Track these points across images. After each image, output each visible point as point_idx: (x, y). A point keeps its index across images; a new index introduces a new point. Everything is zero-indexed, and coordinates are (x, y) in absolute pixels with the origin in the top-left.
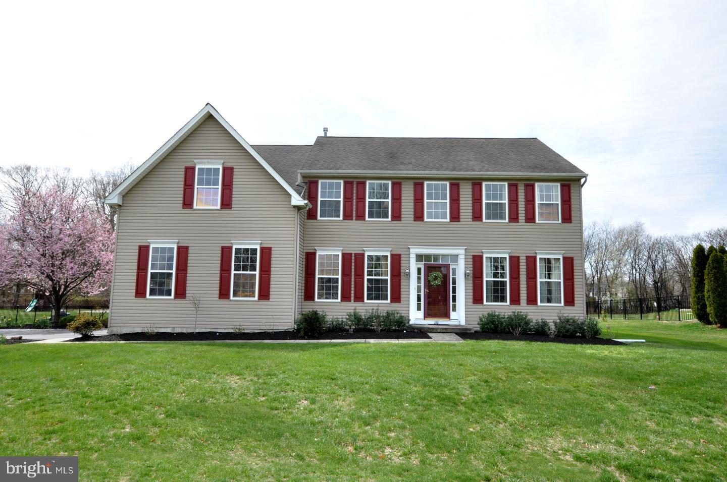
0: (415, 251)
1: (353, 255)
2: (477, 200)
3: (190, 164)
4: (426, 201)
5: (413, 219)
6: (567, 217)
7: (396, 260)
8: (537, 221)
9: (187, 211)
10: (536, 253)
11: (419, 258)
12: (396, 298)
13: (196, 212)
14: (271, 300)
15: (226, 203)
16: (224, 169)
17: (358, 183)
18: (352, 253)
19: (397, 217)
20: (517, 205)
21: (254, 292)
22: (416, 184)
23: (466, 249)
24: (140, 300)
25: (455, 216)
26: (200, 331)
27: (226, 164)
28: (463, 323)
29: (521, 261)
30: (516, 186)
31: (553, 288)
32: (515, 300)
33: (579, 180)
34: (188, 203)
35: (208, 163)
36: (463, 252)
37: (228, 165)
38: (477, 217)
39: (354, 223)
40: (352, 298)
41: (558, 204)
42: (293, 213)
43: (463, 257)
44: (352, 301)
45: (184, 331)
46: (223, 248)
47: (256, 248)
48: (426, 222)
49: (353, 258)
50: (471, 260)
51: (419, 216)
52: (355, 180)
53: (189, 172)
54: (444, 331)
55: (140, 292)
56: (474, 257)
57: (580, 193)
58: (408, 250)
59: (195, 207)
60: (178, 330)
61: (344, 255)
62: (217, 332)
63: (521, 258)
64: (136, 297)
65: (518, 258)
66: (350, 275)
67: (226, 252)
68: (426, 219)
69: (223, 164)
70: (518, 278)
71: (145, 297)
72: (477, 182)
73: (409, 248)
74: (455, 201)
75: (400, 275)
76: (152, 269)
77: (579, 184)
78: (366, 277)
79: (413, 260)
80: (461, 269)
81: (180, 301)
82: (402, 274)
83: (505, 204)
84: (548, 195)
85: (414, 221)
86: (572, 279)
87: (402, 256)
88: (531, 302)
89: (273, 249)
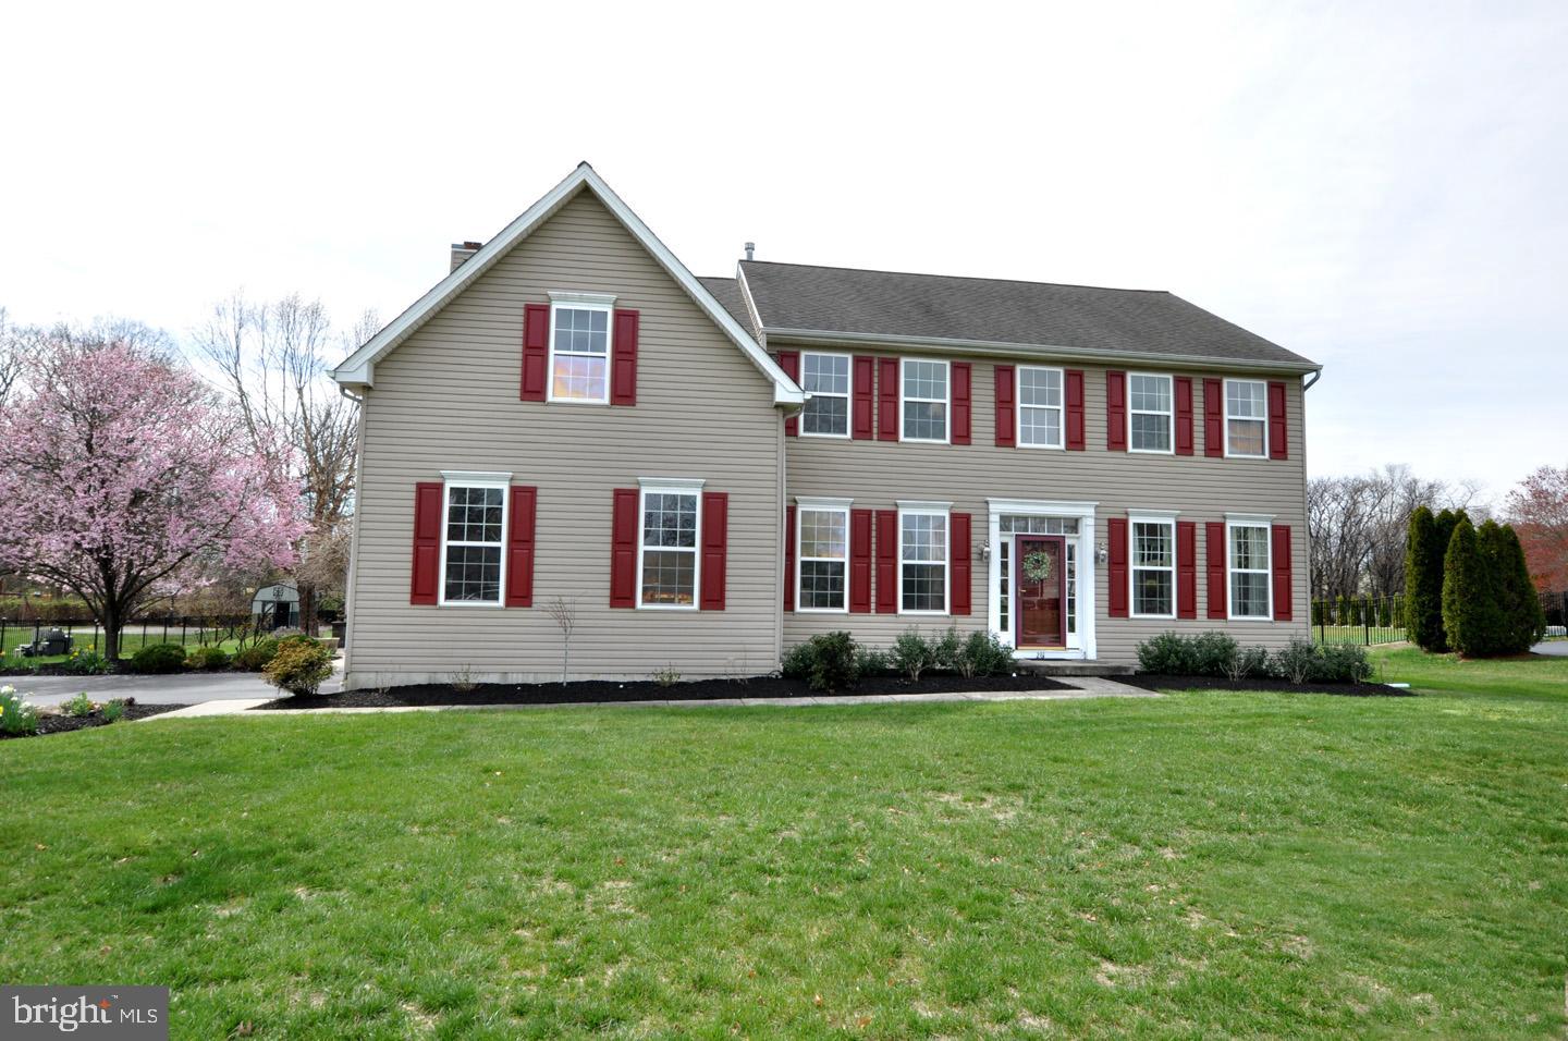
0: (998, 508)
1: (874, 514)
2: (1116, 408)
3: (537, 300)
4: (1019, 405)
5: (993, 442)
6: (1279, 450)
7: (962, 527)
8: (1226, 454)
9: (533, 406)
10: (1224, 517)
11: (1005, 523)
12: (962, 605)
13: (549, 409)
14: (728, 609)
15: (624, 392)
16: (618, 314)
17: (883, 362)
18: (870, 511)
19: (962, 436)
20: (1191, 420)
21: (691, 592)
22: (998, 370)
23: (1097, 507)
24: (423, 611)
25: (1076, 441)
27: (621, 303)
28: (1092, 655)
29: (1197, 532)
30: (1189, 382)
31: (1253, 586)
32: (1187, 611)
33: (1300, 377)
34: (533, 387)
35: (581, 300)
36: (1091, 511)
37: (628, 306)
38: (1117, 442)
39: (874, 447)
40: (873, 606)
41: (1263, 422)
42: (773, 419)
43: (1091, 522)
44: (873, 611)
45: (531, 680)
46: (618, 493)
47: (692, 493)
48: (1020, 449)
49: (874, 520)
50: (1106, 529)
51: (1005, 437)
52: (876, 356)
53: (536, 316)
54: (1079, 673)
55: (423, 592)
56: (1111, 522)
57: (1301, 403)
58: (984, 505)
59: (550, 398)
60: (515, 679)
61: (854, 513)
62: (621, 683)
63: (1197, 526)
64: (413, 602)
65: (1193, 526)
66: (869, 556)
67: (625, 500)
68: (1019, 444)
69: (615, 303)
70: (1193, 565)
71: (435, 602)
72: (1115, 374)
73: (987, 502)
74: (1075, 408)
75: (968, 558)
76: (449, 539)
77: (1301, 384)
78: (901, 562)
79: (995, 528)
80: (1086, 547)
81: (519, 613)
82: (973, 556)
83: (1168, 417)
84: (1245, 403)
85: (997, 446)
86: (1288, 568)
87: (973, 518)
88: (1216, 613)
89: (731, 498)
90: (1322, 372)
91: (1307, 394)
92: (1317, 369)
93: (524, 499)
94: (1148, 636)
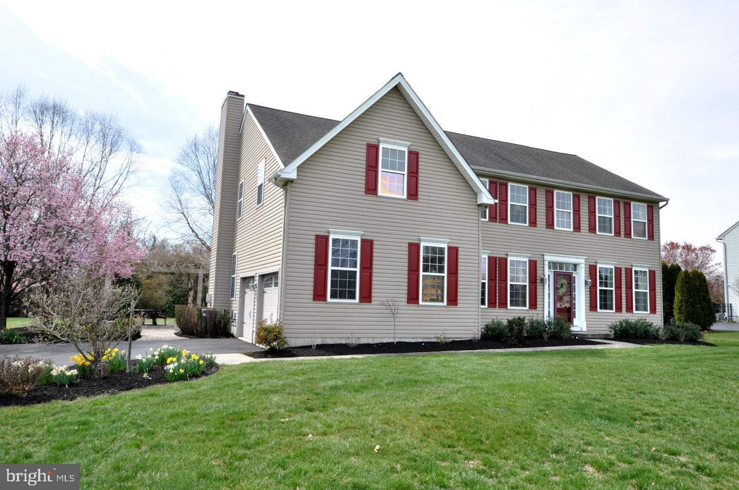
0: (548, 258)
1: (498, 259)
2: (592, 213)
3: (373, 142)
4: (555, 209)
5: (545, 226)
6: (651, 237)
7: (533, 264)
8: (633, 237)
9: (371, 197)
10: (632, 266)
11: (551, 265)
12: (533, 305)
13: (379, 199)
14: (459, 305)
15: (413, 193)
16: (410, 153)
17: (501, 184)
18: (497, 257)
19: (533, 223)
20: (620, 220)
21: (442, 297)
22: (547, 192)
23: (586, 259)
24: (319, 304)
25: (577, 228)
26: (388, 342)
27: (412, 147)
28: (585, 329)
29: (622, 272)
30: (619, 202)
31: (642, 297)
32: (619, 309)
33: (658, 203)
34: (371, 188)
35: (394, 144)
36: (583, 261)
37: (414, 149)
38: (592, 229)
39: (497, 226)
40: (497, 304)
41: (645, 223)
42: (477, 211)
43: (583, 266)
44: (497, 307)
45: (371, 341)
46: (410, 245)
47: (443, 247)
48: (556, 230)
49: (498, 262)
50: (589, 269)
51: (550, 224)
52: (498, 181)
53: (372, 150)
55: (319, 295)
56: (591, 266)
57: (659, 214)
58: (542, 257)
59: (380, 193)
60: (364, 341)
61: (490, 258)
63: (622, 269)
64: (314, 299)
65: (620, 269)
66: (496, 280)
67: (414, 248)
68: (556, 228)
69: (409, 147)
70: (621, 288)
71: (325, 300)
72: (592, 196)
73: (543, 255)
74: (577, 211)
75: (536, 282)
76: (332, 266)
77: (658, 207)
78: (509, 283)
79: (546, 267)
80: (581, 278)
81: (365, 306)
82: (538, 281)
83: (611, 218)
84: (639, 213)
85: (546, 228)
86: (655, 290)
87: (538, 262)
88: (629, 309)
89: (460, 249)
90: (669, 201)
91: (661, 211)
92: (667, 200)
93: (368, 245)
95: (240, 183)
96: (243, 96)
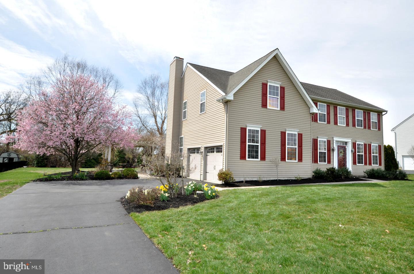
0: (335, 139)
1: (315, 140)
2: (354, 117)
3: (265, 82)
4: (338, 115)
5: (334, 124)
6: (379, 129)
7: (329, 142)
8: (371, 129)
9: (264, 109)
10: (371, 143)
11: (337, 141)
12: (329, 162)
13: (268, 110)
14: (303, 162)
15: (282, 108)
16: (281, 88)
18: (313, 139)
19: (329, 122)
20: (366, 121)
21: (296, 158)
22: (334, 107)
23: (351, 140)
24: (243, 161)
25: (348, 125)
26: (273, 179)
27: (282, 85)
30: (365, 112)
31: (375, 158)
32: (366, 164)
33: (382, 113)
34: (264, 105)
35: (275, 83)
36: (350, 141)
37: (283, 86)
38: (354, 125)
39: (314, 123)
40: (315, 161)
41: (376, 122)
42: (310, 116)
43: (351, 143)
44: (314, 163)
45: (265, 179)
46: (282, 132)
47: (296, 133)
50: (353, 145)
51: (336, 123)
53: (265, 86)
55: (243, 157)
56: (353, 143)
58: (332, 138)
59: (268, 107)
62: (291, 180)
63: (367, 145)
64: (241, 159)
66: (313, 150)
67: (283, 134)
68: (338, 125)
69: (280, 85)
70: (366, 153)
71: (245, 159)
72: (354, 109)
73: (333, 138)
74: (347, 117)
75: (330, 151)
76: (248, 143)
77: (382, 114)
78: (319, 151)
79: (335, 143)
80: (349, 148)
81: (263, 162)
82: (331, 150)
83: (362, 120)
84: (374, 118)
86: (381, 154)
87: (331, 141)
88: (370, 164)
89: (303, 135)
90: (388, 112)
91: (383, 116)
92: (387, 111)
93: (263, 132)
94: (366, 169)
95: (184, 102)
96: (183, 59)
